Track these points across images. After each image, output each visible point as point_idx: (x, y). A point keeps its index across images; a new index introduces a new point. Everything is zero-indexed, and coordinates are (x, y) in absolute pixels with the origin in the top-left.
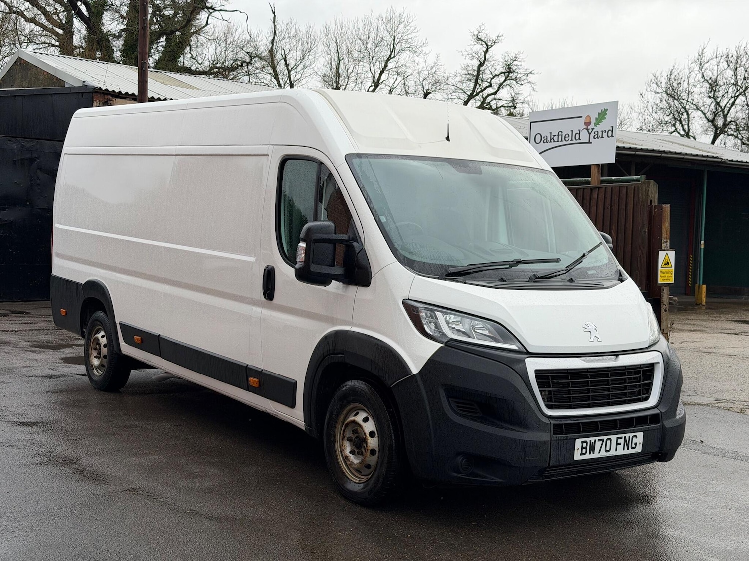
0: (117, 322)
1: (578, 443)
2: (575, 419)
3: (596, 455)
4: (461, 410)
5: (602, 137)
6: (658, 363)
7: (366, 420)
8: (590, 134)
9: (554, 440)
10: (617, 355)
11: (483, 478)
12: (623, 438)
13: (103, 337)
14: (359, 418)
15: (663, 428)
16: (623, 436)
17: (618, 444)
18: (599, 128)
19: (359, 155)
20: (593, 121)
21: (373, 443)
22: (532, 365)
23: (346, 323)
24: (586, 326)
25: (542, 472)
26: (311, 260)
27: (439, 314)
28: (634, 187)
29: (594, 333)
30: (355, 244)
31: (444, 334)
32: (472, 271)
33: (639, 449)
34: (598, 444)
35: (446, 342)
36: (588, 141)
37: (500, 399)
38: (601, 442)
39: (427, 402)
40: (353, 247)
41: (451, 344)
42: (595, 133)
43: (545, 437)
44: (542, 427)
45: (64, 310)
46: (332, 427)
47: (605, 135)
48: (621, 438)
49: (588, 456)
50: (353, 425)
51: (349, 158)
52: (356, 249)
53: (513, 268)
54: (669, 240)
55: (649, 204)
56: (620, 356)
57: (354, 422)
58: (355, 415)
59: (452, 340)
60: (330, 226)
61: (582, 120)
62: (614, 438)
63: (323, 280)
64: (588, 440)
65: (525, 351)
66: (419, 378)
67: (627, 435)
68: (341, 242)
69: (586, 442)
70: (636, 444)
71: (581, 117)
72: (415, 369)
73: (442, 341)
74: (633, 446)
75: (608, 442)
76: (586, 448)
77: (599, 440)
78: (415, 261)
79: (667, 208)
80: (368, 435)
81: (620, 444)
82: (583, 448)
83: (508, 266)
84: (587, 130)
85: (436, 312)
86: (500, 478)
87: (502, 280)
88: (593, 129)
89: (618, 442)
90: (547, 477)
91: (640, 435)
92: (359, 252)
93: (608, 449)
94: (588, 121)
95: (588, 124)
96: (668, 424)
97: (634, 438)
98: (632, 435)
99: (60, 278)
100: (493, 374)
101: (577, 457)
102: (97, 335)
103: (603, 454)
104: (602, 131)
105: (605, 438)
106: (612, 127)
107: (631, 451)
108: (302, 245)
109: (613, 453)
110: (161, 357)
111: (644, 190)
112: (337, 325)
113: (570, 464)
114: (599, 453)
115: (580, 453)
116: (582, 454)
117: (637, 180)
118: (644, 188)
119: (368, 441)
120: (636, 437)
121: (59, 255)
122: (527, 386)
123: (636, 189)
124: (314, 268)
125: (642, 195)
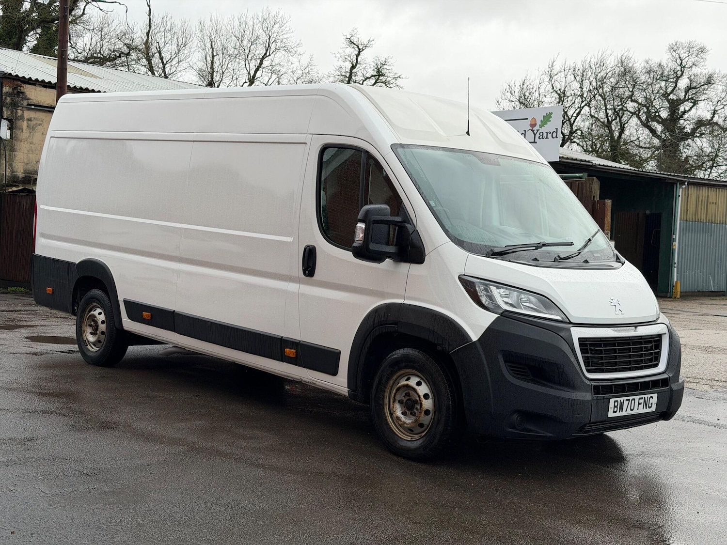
0: (121, 298)
1: (612, 401)
2: (609, 381)
3: (624, 413)
4: (514, 373)
5: (547, 138)
6: (665, 334)
7: (419, 384)
8: (535, 135)
9: (594, 400)
10: (636, 327)
11: (537, 433)
12: (643, 398)
13: (100, 314)
14: (413, 382)
15: (671, 390)
16: (643, 396)
17: (640, 404)
18: (544, 130)
19: (402, 146)
20: (539, 123)
21: (428, 404)
22: (577, 333)
23: (398, 297)
24: (612, 301)
25: (582, 428)
26: (370, 239)
27: (493, 289)
28: (578, 184)
29: (618, 307)
30: (408, 225)
31: (499, 307)
32: (509, 251)
33: (653, 409)
34: (626, 403)
35: (502, 313)
36: (533, 141)
37: (552, 363)
38: (628, 402)
39: (486, 366)
40: (406, 228)
41: (506, 316)
42: (540, 134)
43: (588, 396)
44: (585, 388)
45: (51, 289)
46: (381, 390)
47: (550, 136)
48: (642, 398)
49: (618, 414)
50: (405, 388)
51: (394, 147)
52: (410, 230)
53: (539, 249)
54: (610, 232)
55: (592, 199)
56: (639, 328)
57: (407, 386)
58: (408, 379)
59: (506, 311)
60: (387, 209)
61: (528, 122)
62: (637, 398)
63: (377, 257)
64: (618, 399)
65: (568, 321)
66: (479, 346)
67: (646, 396)
68: (395, 223)
69: (617, 401)
70: (652, 404)
71: (527, 119)
72: (474, 337)
73: (498, 312)
74: (650, 405)
75: (633, 401)
76: (617, 407)
77: (627, 400)
78: (464, 241)
79: (609, 202)
80: (422, 397)
81: (641, 404)
82: (615, 407)
83: (534, 248)
84: (533, 131)
85: (491, 287)
86: (550, 433)
87: (536, 259)
88: (538, 130)
89: (640, 402)
90: (586, 432)
91: (655, 396)
92: (412, 233)
93: (632, 408)
94: (533, 123)
95: (533, 125)
96: (674, 387)
97: (651, 399)
98: (649, 396)
99: (46, 258)
100: (545, 341)
101: (611, 414)
102: (92, 313)
103: (629, 412)
104: (547, 133)
105: (631, 398)
106: (557, 129)
107: (648, 410)
108: (361, 225)
109: (635, 412)
110: (175, 332)
111: (588, 187)
112: (387, 298)
113: (605, 421)
114: (626, 411)
115: (613, 411)
116: (614, 412)
117: (580, 178)
118: (588, 185)
119: (423, 403)
120: (652, 397)
121: (43, 235)
122: (572, 351)
123: (580, 185)
124: (373, 246)
125: (586, 191)
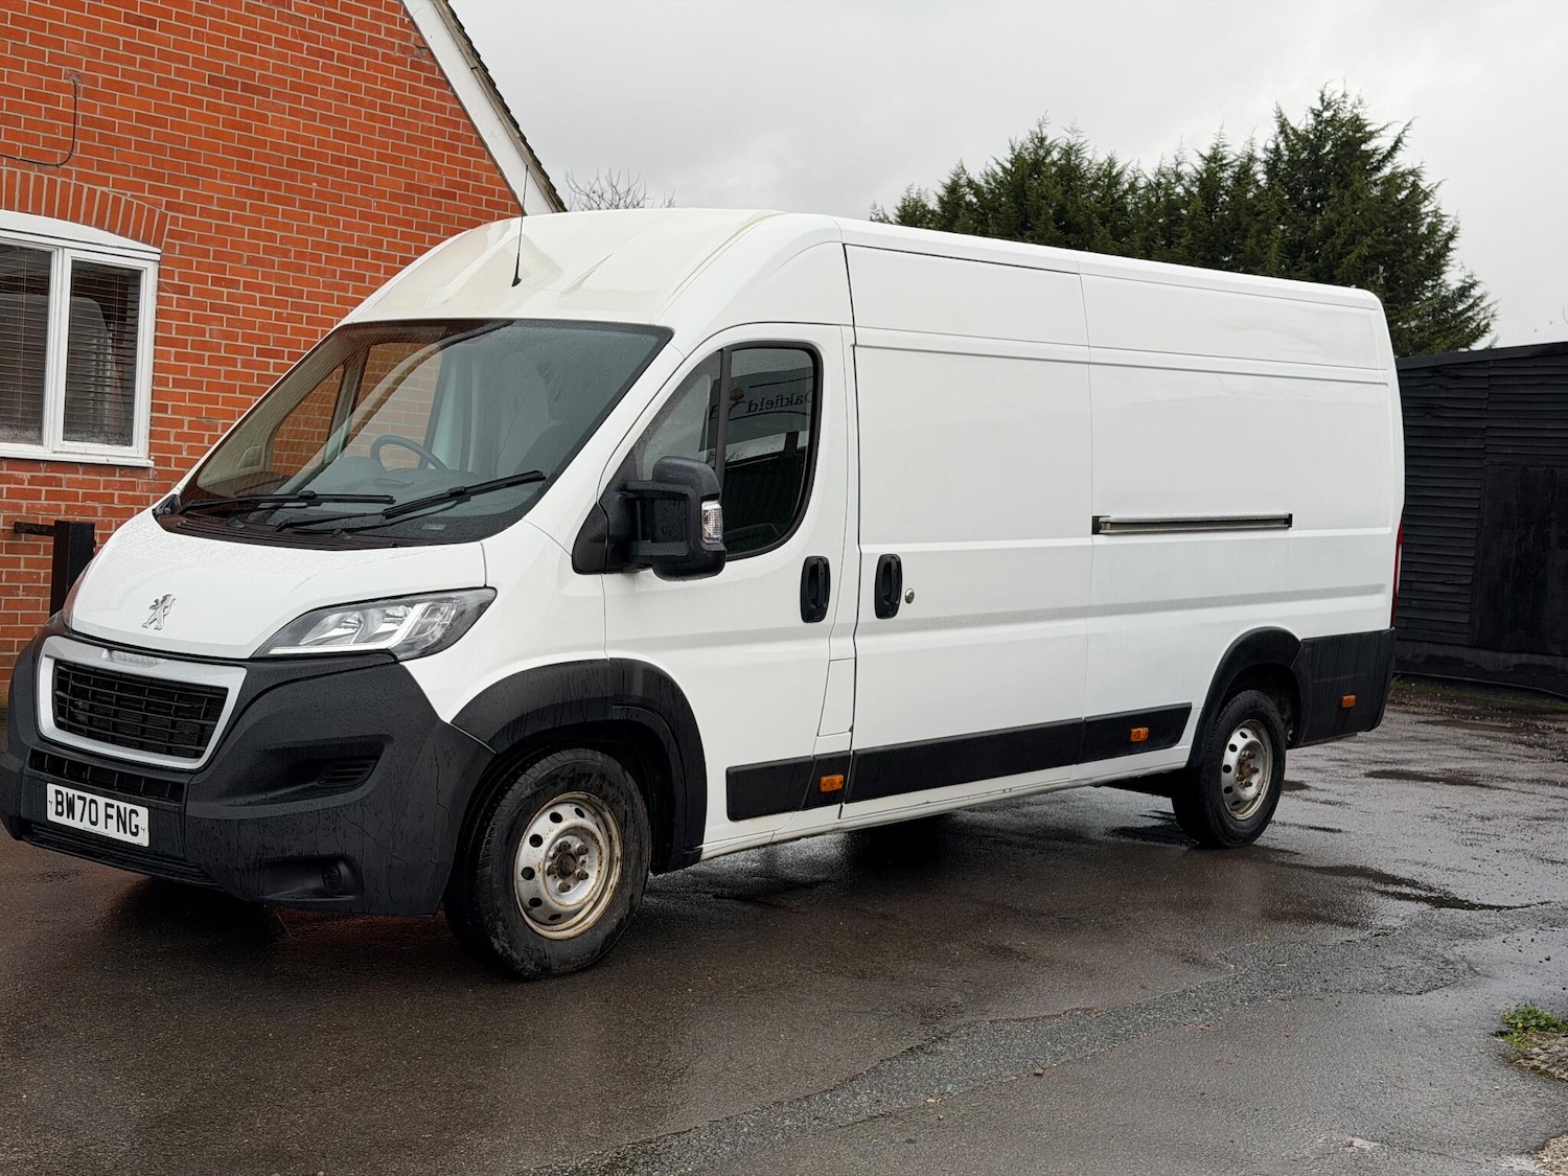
1: (50, 790)
3: (75, 823)
9: (25, 775)
12: (115, 807)
15: (182, 813)
16: (116, 803)
17: (108, 816)
33: (143, 840)
34: (78, 805)
38: (83, 802)
48: (112, 806)
49: (64, 820)
62: (102, 801)
64: (64, 790)
67: (122, 805)
69: (60, 793)
70: (137, 826)
74: (133, 829)
75: (93, 805)
76: (61, 803)
77: (80, 798)
81: (111, 817)
82: (58, 803)
89: (108, 812)
93: (94, 819)
97: (133, 815)
98: (130, 807)
101: (52, 815)
103: (85, 825)
105: (89, 797)
107: (128, 838)
109: (99, 829)
114: (81, 821)
115: (56, 810)
116: (58, 813)
